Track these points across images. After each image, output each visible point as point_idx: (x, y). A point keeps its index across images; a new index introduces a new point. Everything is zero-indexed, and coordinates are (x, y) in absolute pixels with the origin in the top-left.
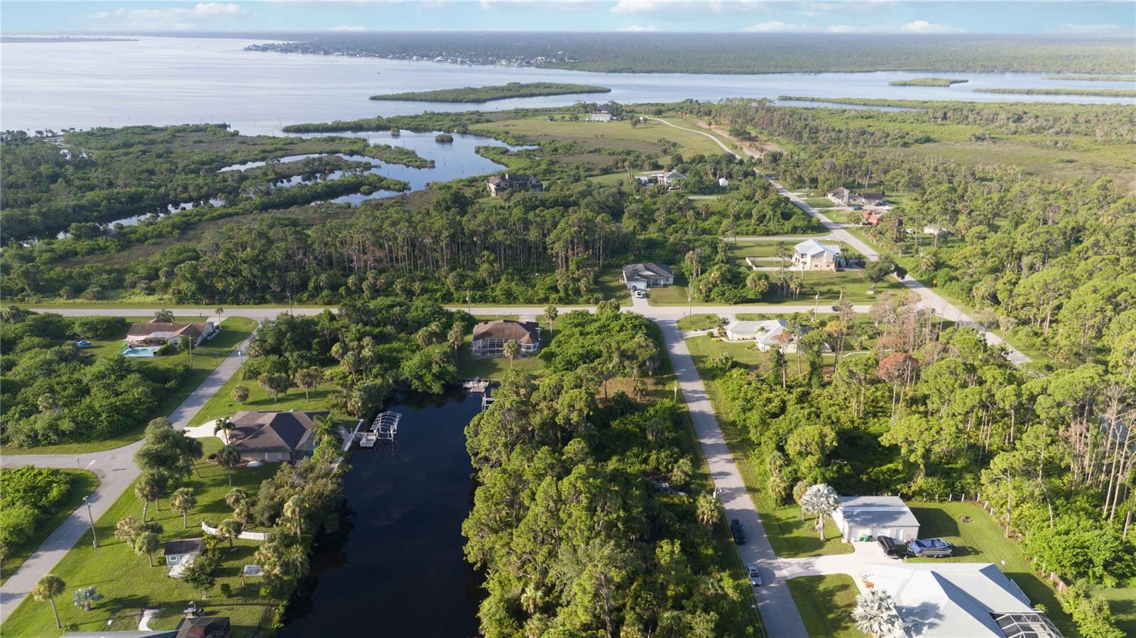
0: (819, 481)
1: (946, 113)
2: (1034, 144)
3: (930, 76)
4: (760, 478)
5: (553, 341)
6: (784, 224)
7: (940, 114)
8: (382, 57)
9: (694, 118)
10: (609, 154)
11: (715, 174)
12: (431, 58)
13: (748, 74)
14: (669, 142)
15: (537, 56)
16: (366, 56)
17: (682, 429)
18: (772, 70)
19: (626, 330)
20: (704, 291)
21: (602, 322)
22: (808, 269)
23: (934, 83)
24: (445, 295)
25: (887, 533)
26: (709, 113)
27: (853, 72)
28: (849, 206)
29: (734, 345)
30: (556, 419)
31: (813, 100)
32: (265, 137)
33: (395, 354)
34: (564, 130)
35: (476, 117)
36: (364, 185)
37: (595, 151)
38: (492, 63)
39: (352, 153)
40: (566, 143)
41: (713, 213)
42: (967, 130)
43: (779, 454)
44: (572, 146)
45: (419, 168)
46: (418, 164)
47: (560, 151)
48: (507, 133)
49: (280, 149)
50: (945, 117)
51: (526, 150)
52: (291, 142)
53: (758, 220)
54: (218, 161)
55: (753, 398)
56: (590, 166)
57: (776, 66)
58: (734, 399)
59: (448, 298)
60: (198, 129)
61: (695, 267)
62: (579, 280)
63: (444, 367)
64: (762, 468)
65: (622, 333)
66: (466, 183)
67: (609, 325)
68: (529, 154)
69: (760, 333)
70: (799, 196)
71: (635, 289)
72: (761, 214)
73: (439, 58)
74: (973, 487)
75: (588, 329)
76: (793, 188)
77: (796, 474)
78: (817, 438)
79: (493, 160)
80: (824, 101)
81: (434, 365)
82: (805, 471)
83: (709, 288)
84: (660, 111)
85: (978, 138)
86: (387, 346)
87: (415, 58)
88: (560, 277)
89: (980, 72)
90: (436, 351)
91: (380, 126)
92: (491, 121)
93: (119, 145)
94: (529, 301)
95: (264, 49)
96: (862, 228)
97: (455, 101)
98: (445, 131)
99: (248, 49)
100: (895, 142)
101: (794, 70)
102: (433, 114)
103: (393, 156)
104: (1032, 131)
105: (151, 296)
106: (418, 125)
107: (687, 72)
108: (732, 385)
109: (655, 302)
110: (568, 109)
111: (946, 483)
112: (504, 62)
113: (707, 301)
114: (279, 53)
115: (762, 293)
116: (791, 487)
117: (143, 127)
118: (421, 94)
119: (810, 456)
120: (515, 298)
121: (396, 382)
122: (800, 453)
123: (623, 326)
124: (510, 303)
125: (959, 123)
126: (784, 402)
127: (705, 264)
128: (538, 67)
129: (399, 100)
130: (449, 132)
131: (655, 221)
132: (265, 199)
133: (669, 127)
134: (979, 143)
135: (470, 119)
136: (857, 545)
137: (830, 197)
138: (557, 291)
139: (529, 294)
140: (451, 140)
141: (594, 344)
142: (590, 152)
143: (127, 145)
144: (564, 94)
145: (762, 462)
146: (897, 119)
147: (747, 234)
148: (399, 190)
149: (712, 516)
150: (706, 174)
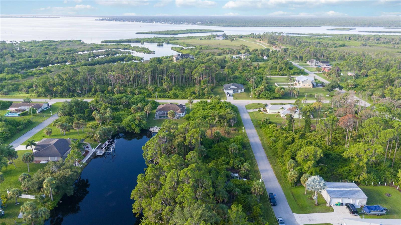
0: (313, 174)
1: (350, 38)
2: (386, 47)
3: (342, 27)
4: (283, 173)
5: (191, 112)
6: (290, 71)
7: (348, 38)
8: (143, 22)
9: (255, 39)
10: (222, 49)
11: (262, 55)
12: (161, 22)
13: (274, 27)
14: (244, 46)
15: (198, 22)
16: (138, 22)
17: (246, 149)
18: (283, 25)
19: (223, 108)
20: (257, 94)
21: (212, 105)
22: (301, 87)
23: (344, 29)
24: (148, 95)
25: (350, 201)
26: (260, 37)
27: (313, 26)
28: (315, 66)
29: (270, 115)
30: (185, 143)
31: (299, 34)
32: (94, 44)
33: (120, 116)
34: (205, 43)
35: (173, 38)
36: (126, 58)
37: (216, 49)
38: (182, 24)
39: (125, 49)
40: (205, 46)
41: (261, 67)
42: (359, 43)
43: (293, 161)
44: (207, 47)
45: (149, 53)
46: (148, 52)
47: (203, 48)
48: (184, 43)
49: (98, 47)
50: (350, 39)
51: (190, 48)
52: (103, 45)
53: (279, 69)
54: (73, 51)
55: (279, 136)
56: (213, 53)
57: (284, 25)
58: (270, 137)
59: (149, 96)
60: (69, 41)
61: (254, 85)
62: (204, 89)
63: (141, 122)
64: (284, 168)
65: (221, 109)
66: (165, 58)
67: (215, 106)
68: (191, 50)
69: (281, 110)
70: (295, 63)
71: (228, 93)
72: (281, 67)
73: (163, 22)
74: (390, 178)
75: (207, 107)
76: (293, 60)
77: (301, 170)
78: (313, 153)
79: (177, 51)
80: (303, 34)
81: (136, 120)
82: (306, 169)
83: (259, 93)
84: (241, 37)
85: (364, 45)
86: (118, 113)
87: (155, 22)
88: (197, 89)
89: (360, 26)
90: (138, 115)
91: (137, 41)
92: (178, 40)
93: (39, 46)
94: (183, 98)
95: (103, 20)
96: (322, 73)
97: (166, 34)
98: (161, 43)
99: (97, 20)
100: (332, 46)
101: (291, 26)
102: (157, 37)
103: (139, 50)
104: (384, 43)
105: (27, 94)
106: (151, 41)
107: (252, 26)
108: (269, 131)
109: (236, 98)
110: (207, 36)
111: (377, 176)
112: (186, 23)
113: (258, 98)
114: (107, 21)
115: (282, 95)
116: (300, 178)
117: (50, 41)
118: (154, 32)
119: (309, 161)
120: (178, 96)
121: (119, 128)
122: (304, 160)
123: (222, 106)
124: (175, 98)
125: (355, 41)
126: (293, 138)
127: (258, 84)
128: (198, 25)
129: (146, 34)
130: (162, 43)
131: (238, 70)
132: (86, 62)
133: (245, 42)
134: (364, 47)
135: (171, 39)
136: (334, 207)
137: (308, 63)
138: (195, 94)
139: (183, 95)
140: (162, 45)
141: (208, 113)
142: (214, 49)
143: (41, 46)
144: (207, 32)
145: (284, 165)
146: (331, 39)
147: (275, 75)
148: (139, 60)
149: (259, 191)
150: (259, 55)
